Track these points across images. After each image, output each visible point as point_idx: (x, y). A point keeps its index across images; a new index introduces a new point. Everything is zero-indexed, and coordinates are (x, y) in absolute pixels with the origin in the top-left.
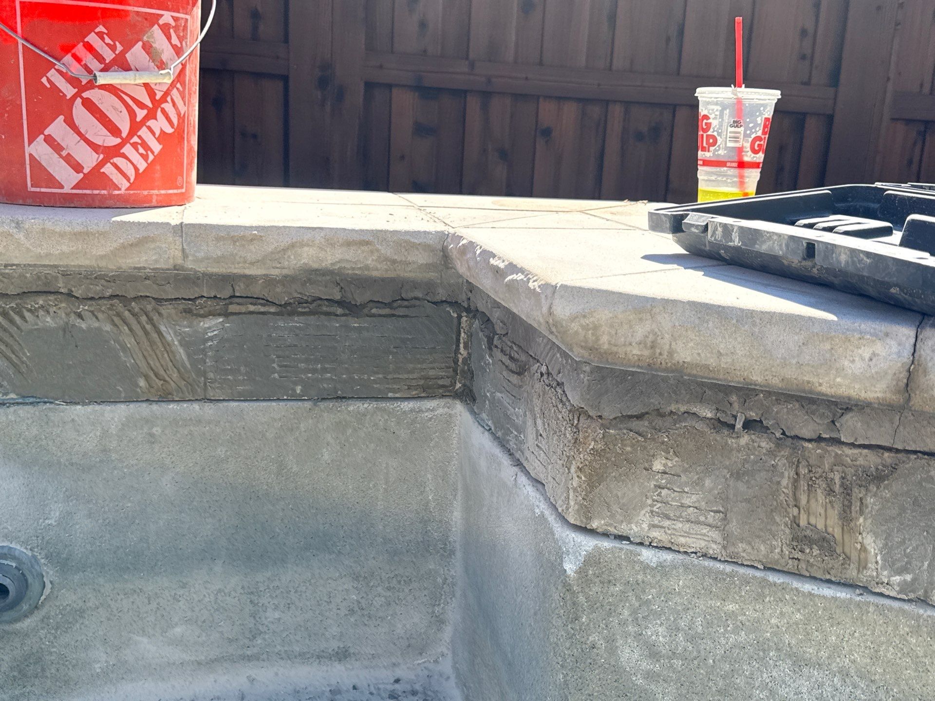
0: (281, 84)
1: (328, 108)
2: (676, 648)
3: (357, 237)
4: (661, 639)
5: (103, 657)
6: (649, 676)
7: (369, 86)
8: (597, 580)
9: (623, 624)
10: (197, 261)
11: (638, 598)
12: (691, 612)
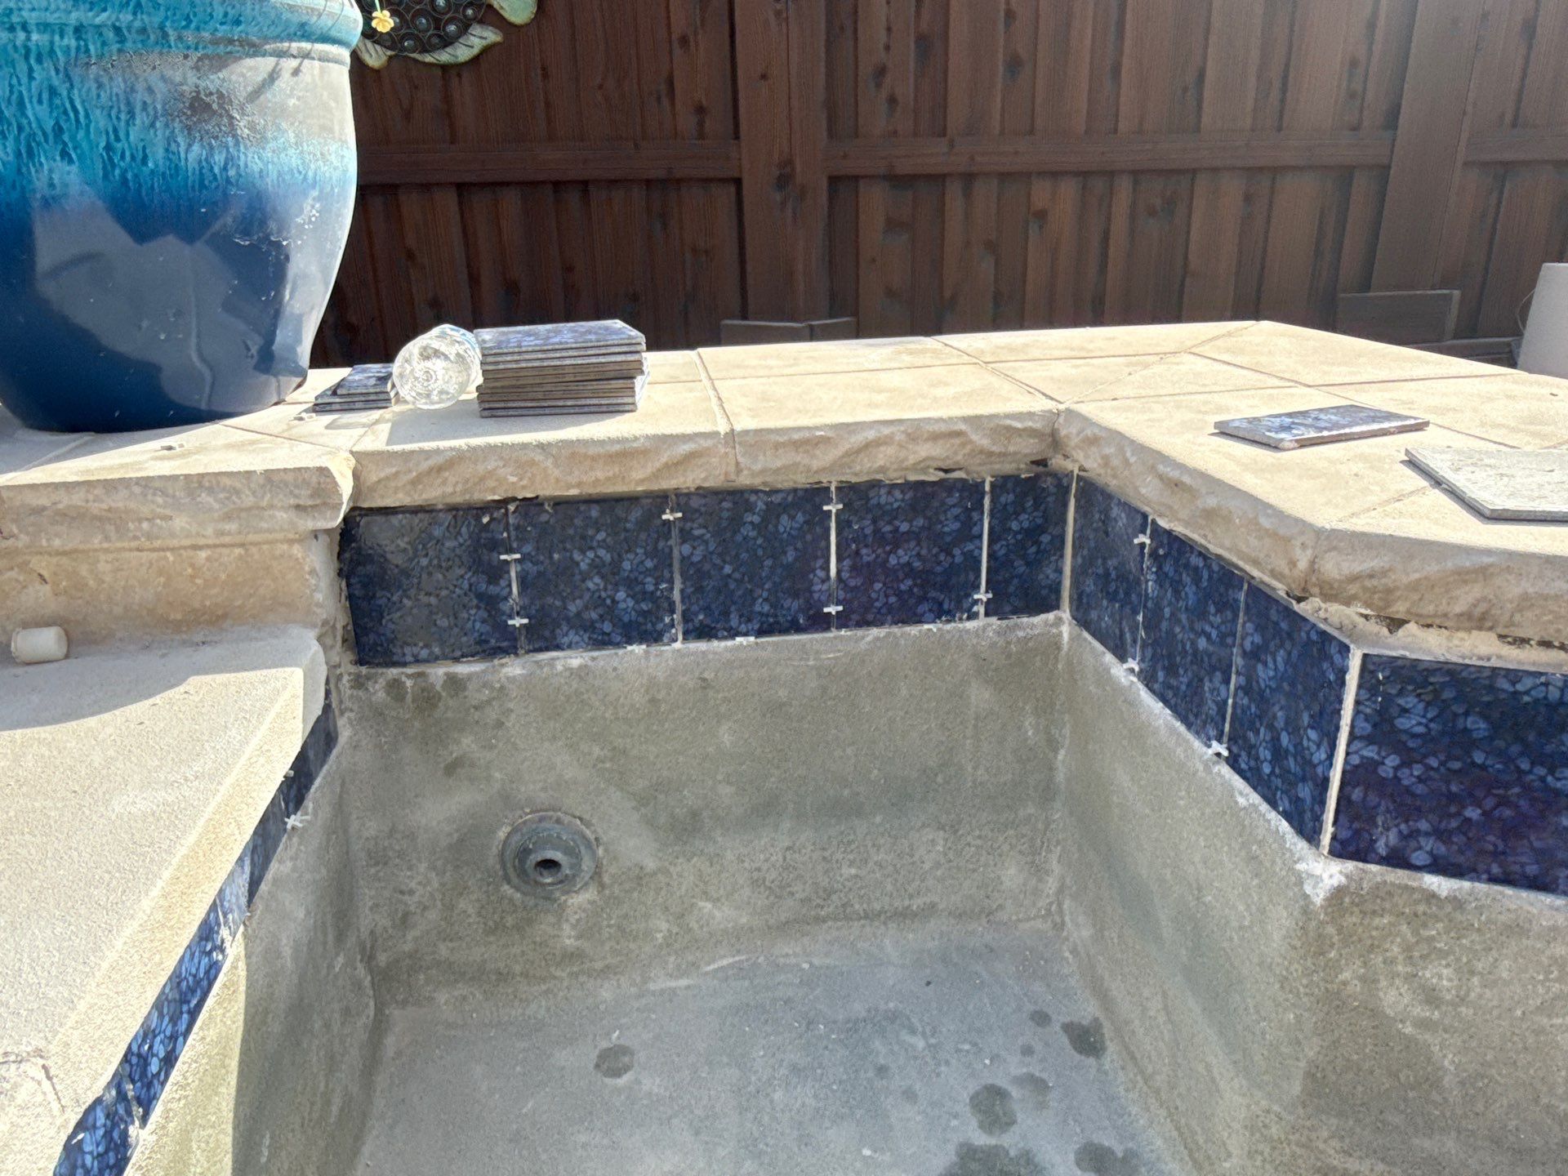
0: (733, 189)
1: (789, 212)
2: (1467, 994)
3: (943, 428)
4: (1445, 982)
5: (664, 926)
6: (1424, 1024)
7: (834, 180)
8: (1355, 909)
9: (1390, 962)
10: (753, 475)
11: (1415, 933)
12: (1494, 953)
